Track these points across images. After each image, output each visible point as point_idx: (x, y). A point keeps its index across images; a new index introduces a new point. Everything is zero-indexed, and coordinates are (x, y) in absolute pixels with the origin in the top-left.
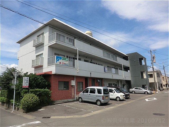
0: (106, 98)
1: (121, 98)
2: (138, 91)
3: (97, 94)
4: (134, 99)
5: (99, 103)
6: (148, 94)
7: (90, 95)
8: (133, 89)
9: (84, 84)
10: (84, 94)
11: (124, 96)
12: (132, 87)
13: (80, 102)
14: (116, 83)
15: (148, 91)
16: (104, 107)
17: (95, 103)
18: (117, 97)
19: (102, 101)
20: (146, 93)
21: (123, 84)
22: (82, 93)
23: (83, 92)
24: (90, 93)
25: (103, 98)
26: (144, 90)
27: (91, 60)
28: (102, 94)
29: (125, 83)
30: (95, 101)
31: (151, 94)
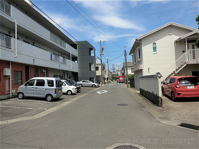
0: (59, 91)
1: (73, 92)
2: (86, 84)
3: (47, 87)
4: (86, 93)
5: (49, 98)
6: (95, 87)
7: (36, 88)
8: (81, 82)
9: (24, 74)
10: (26, 87)
11: (76, 89)
12: (79, 80)
13: (19, 99)
14: (62, 75)
15: (96, 84)
16: (58, 102)
17: (45, 99)
18: (69, 91)
19: (54, 95)
20: (94, 86)
21: (69, 76)
22: (23, 86)
23: (26, 85)
24: (36, 86)
25: (55, 91)
26: (91, 83)
27: (34, 43)
28: (55, 87)
29: (71, 75)
30: (44, 96)
31: (98, 87)
